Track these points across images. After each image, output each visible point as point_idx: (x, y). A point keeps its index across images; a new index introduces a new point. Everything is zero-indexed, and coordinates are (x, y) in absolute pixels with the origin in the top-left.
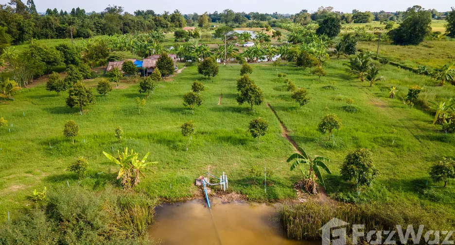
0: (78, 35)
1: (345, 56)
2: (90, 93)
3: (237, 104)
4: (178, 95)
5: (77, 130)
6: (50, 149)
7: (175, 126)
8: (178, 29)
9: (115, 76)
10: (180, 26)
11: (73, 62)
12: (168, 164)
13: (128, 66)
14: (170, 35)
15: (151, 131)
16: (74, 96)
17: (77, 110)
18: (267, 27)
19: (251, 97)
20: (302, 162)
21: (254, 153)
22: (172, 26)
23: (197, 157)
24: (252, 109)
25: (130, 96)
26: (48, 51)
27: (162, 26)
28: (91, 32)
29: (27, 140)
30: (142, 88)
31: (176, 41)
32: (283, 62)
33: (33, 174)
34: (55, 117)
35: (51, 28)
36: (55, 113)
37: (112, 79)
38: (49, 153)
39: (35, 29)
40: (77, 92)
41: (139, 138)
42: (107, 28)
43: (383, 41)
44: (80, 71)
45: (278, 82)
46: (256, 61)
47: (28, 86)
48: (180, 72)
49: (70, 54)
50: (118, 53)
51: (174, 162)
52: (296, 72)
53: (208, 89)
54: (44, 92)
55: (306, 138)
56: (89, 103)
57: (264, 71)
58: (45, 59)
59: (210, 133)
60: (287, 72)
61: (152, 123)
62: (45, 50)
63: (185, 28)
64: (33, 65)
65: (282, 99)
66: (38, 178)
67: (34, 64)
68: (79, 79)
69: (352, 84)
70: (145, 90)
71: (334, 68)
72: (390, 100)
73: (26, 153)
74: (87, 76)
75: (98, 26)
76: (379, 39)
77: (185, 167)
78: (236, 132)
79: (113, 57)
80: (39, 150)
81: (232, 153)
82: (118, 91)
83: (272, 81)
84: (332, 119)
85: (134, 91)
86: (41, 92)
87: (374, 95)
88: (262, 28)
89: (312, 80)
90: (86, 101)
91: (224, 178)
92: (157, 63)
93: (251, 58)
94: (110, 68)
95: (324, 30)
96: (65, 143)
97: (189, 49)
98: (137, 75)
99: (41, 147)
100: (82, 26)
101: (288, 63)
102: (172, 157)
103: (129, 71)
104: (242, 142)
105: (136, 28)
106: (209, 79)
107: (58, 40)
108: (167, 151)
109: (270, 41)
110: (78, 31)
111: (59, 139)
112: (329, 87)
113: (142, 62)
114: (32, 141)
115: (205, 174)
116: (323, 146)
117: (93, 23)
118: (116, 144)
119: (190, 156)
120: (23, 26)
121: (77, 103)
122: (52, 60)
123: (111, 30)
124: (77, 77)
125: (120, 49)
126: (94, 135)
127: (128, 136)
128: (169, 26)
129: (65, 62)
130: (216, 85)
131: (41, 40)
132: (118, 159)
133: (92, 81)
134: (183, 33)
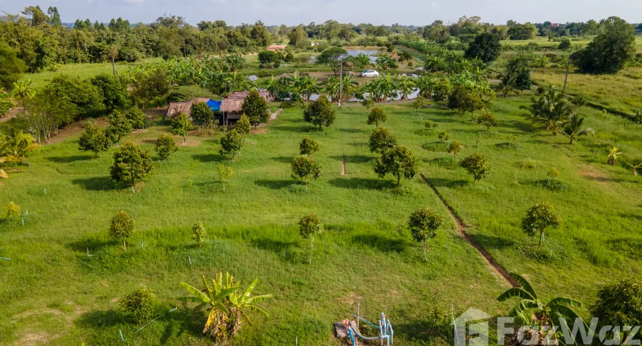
0: (120, 58)
1: (516, 92)
2: (146, 158)
3: (373, 175)
4: (278, 156)
5: (131, 228)
6: (88, 260)
7: (284, 215)
8: (261, 49)
9: (181, 126)
10: (264, 44)
11: (117, 102)
12: (282, 289)
13: (199, 110)
14: (252, 57)
15: (246, 224)
16: (122, 163)
17: (126, 185)
18: (388, 46)
19: (398, 166)
20: (530, 305)
21: (421, 270)
22: (253, 44)
23: (329, 276)
24: (398, 185)
25: (205, 159)
26: (80, 87)
27: (238, 45)
28: (138, 54)
29: (51, 240)
30: (225, 147)
31: (261, 67)
32: (426, 102)
33: (61, 310)
34: (93, 196)
35: (82, 48)
36: (92, 189)
37: (177, 132)
38: (85, 266)
39: (59, 49)
40: (128, 156)
41: (228, 237)
42: (161, 48)
43: (563, 68)
44: (128, 117)
45: (426, 135)
46: (384, 99)
47: (51, 140)
48: (275, 118)
49: (113, 90)
50: (183, 89)
51: (292, 286)
52: (448, 117)
54: (74, 150)
55: (499, 238)
56: (145, 174)
57: (400, 116)
58: (75, 99)
59: (341, 229)
60: (435, 118)
61: (246, 208)
62: (76, 85)
63: (271, 46)
64: (59, 110)
65: (440, 165)
66: (69, 319)
67: (60, 107)
68: (126, 130)
69: (540, 138)
70: (229, 150)
71: (505, 112)
72: (611, 168)
73: (50, 266)
74: (137, 125)
75: (149, 44)
76: (556, 65)
77: (312, 297)
78: (382, 226)
79: (176, 95)
80: (71, 259)
82: (186, 150)
83: (415, 133)
84: (546, 213)
85: (210, 149)
86: (69, 151)
87: (582, 158)
88: (381, 47)
89: (476, 132)
90: (141, 172)
92: (244, 106)
93: (377, 96)
94: (172, 112)
95: (477, 51)
96: (112, 249)
97: (285, 82)
98: (213, 123)
99: (73, 254)
100: (126, 45)
101: (433, 104)
102: (287, 275)
103: (201, 117)
105: (203, 48)
106: (320, 129)
107: (92, 64)
108: (277, 263)
109: (397, 67)
110: (120, 51)
111: (103, 239)
112: (507, 144)
113: (220, 103)
114: (59, 242)
116: (531, 256)
117: (141, 40)
118: (193, 251)
119: (317, 274)
120: (43, 45)
121: (127, 175)
122: (86, 100)
123: (167, 52)
124: (124, 128)
125: (184, 82)
126: (158, 232)
127: (210, 233)
128: (249, 44)
129: (105, 102)
130: (332, 140)
131: (67, 65)
132: (205, 290)
133: (146, 133)
134: (271, 56)
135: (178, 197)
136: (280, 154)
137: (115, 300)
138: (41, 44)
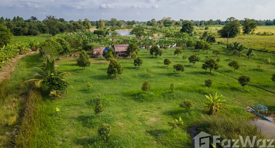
0: (29, 34)
10: (88, 28)
24: (210, 72)
27: (78, 28)
28: (37, 31)
63: (91, 29)
75: (40, 28)
80: (129, 99)
94: (95, 53)
95: (185, 30)
100: (31, 28)
128: (82, 28)
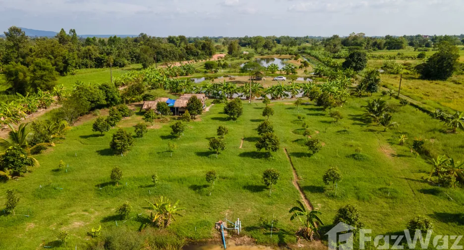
2: (130, 137)
3: (255, 149)
5: (121, 175)
6: (100, 191)
7: (201, 170)
9: (150, 117)
10: (210, 55)
11: (113, 99)
12: (194, 207)
13: (161, 106)
14: (201, 64)
15: (180, 175)
16: (117, 140)
17: (120, 152)
18: (296, 55)
19: (268, 145)
20: (301, 214)
21: (266, 200)
22: (203, 54)
23: (218, 202)
24: (269, 154)
26: (93, 91)
27: (193, 55)
28: (126, 61)
29: (81, 180)
30: (174, 130)
31: (205, 72)
32: (306, 100)
33: (89, 213)
35: (91, 58)
37: (148, 120)
38: (99, 193)
39: (77, 60)
40: (120, 136)
41: (170, 181)
42: (141, 58)
44: (120, 110)
45: (297, 124)
46: (280, 98)
47: (75, 123)
48: (208, 110)
49: (111, 93)
50: (153, 92)
51: (199, 206)
53: (232, 130)
54: (90, 131)
56: (129, 146)
59: (231, 179)
61: (182, 166)
63: (215, 56)
64: (82, 107)
65: (298, 143)
66: (92, 216)
67: (82, 104)
68: (119, 118)
70: (177, 133)
71: (354, 108)
72: (399, 147)
73: (82, 193)
74: (125, 114)
75: (133, 55)
77: (208, 211)
78: (253, 177)
79: (148, 96)
80: (91, 190)
81: (247, 199)
82: (153, 131)
83: (292, 122)
84: (334, 172)
85: (166, 131)
86: (87, 131)
88: (291, 56)
89: (330, 122)
90: (127, 145)
91: (238, 223)
92: (188, 104)
94: (145, 107)
95: (350, 64)
96: (111, 186)
97: (217, 87)
98: (169, 114)
100: (119, 56)
101: (310, 101)
102: (198, 201)
103: (162, 111)
104: (256, 189)
105: (168, 58)
106: (233, 119)
108: (194, 195)
109: (297, 73)
110: (114, 61)
111: (107, 181)
112: (345, 131)
113: (174, 100)
114: (85, 181)
115: (223, 218)
116: (326, 195)
117: (128, 53)
118: (152, 188)
119: (212, 201)
120: (68, 59)
121: (119, 146)
122: (96, 99)
123: (145, 61)
124: (117, 118)
125: (154, 87)
126: (134, 177)
127: (161, 179)
128: (200, 54)
129: (106, 100)
130: (240, 126)
131: (81, 70)
132: (155, 205)
133: (130, 120)
134: (212, 65)
135: (146, 159)
136: (207, 135)
137: (113, 209)
138: (67, 58)
